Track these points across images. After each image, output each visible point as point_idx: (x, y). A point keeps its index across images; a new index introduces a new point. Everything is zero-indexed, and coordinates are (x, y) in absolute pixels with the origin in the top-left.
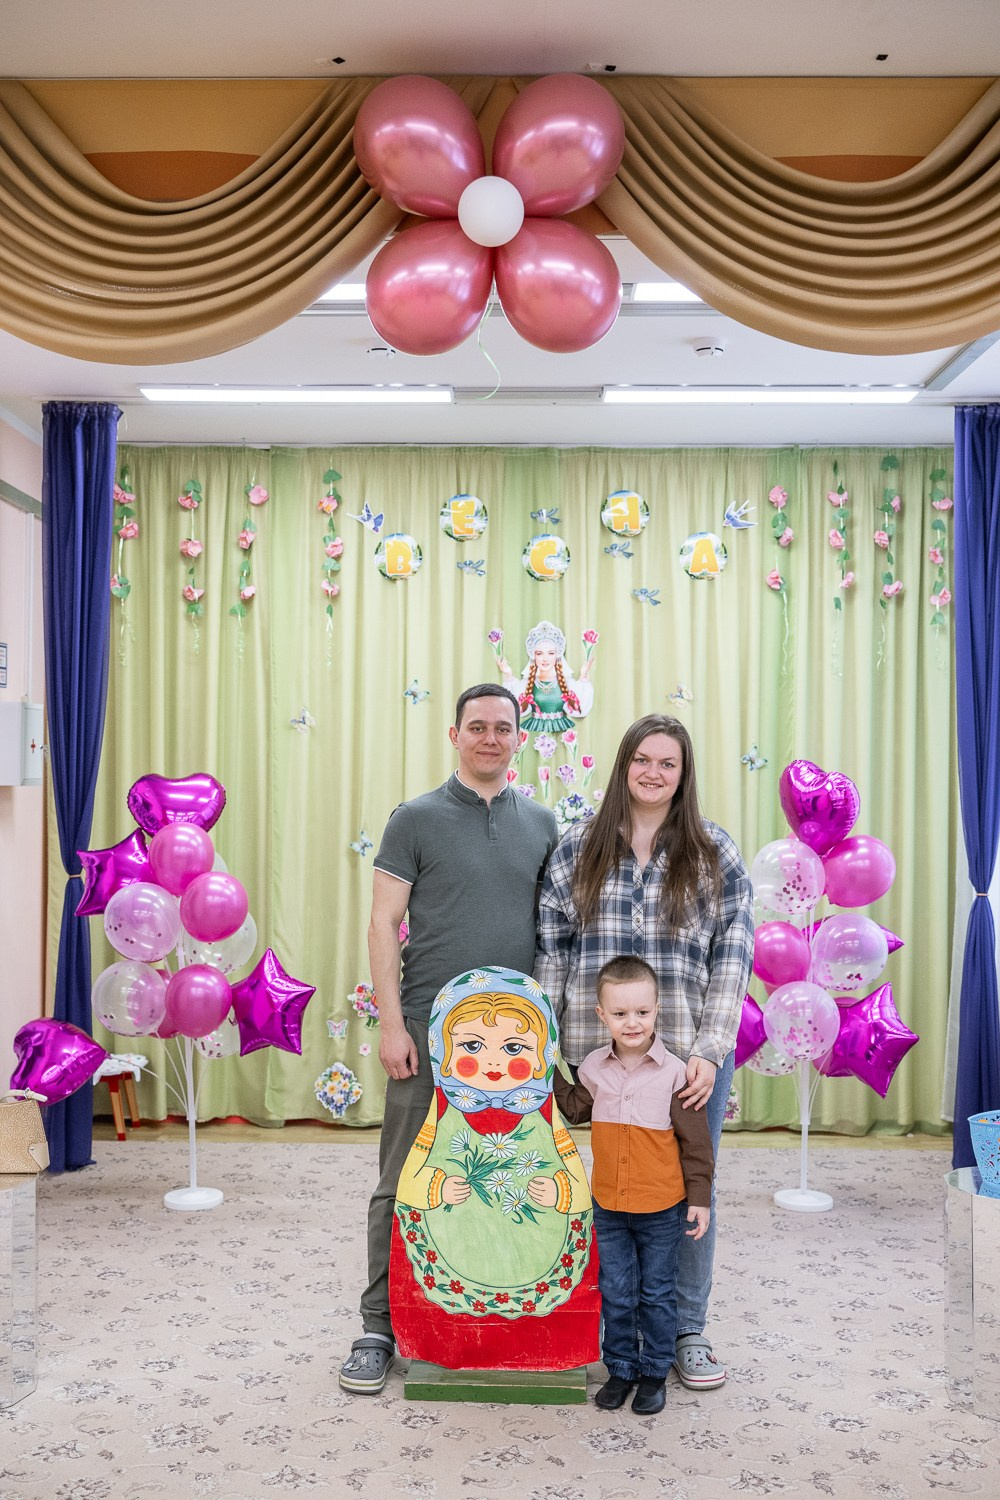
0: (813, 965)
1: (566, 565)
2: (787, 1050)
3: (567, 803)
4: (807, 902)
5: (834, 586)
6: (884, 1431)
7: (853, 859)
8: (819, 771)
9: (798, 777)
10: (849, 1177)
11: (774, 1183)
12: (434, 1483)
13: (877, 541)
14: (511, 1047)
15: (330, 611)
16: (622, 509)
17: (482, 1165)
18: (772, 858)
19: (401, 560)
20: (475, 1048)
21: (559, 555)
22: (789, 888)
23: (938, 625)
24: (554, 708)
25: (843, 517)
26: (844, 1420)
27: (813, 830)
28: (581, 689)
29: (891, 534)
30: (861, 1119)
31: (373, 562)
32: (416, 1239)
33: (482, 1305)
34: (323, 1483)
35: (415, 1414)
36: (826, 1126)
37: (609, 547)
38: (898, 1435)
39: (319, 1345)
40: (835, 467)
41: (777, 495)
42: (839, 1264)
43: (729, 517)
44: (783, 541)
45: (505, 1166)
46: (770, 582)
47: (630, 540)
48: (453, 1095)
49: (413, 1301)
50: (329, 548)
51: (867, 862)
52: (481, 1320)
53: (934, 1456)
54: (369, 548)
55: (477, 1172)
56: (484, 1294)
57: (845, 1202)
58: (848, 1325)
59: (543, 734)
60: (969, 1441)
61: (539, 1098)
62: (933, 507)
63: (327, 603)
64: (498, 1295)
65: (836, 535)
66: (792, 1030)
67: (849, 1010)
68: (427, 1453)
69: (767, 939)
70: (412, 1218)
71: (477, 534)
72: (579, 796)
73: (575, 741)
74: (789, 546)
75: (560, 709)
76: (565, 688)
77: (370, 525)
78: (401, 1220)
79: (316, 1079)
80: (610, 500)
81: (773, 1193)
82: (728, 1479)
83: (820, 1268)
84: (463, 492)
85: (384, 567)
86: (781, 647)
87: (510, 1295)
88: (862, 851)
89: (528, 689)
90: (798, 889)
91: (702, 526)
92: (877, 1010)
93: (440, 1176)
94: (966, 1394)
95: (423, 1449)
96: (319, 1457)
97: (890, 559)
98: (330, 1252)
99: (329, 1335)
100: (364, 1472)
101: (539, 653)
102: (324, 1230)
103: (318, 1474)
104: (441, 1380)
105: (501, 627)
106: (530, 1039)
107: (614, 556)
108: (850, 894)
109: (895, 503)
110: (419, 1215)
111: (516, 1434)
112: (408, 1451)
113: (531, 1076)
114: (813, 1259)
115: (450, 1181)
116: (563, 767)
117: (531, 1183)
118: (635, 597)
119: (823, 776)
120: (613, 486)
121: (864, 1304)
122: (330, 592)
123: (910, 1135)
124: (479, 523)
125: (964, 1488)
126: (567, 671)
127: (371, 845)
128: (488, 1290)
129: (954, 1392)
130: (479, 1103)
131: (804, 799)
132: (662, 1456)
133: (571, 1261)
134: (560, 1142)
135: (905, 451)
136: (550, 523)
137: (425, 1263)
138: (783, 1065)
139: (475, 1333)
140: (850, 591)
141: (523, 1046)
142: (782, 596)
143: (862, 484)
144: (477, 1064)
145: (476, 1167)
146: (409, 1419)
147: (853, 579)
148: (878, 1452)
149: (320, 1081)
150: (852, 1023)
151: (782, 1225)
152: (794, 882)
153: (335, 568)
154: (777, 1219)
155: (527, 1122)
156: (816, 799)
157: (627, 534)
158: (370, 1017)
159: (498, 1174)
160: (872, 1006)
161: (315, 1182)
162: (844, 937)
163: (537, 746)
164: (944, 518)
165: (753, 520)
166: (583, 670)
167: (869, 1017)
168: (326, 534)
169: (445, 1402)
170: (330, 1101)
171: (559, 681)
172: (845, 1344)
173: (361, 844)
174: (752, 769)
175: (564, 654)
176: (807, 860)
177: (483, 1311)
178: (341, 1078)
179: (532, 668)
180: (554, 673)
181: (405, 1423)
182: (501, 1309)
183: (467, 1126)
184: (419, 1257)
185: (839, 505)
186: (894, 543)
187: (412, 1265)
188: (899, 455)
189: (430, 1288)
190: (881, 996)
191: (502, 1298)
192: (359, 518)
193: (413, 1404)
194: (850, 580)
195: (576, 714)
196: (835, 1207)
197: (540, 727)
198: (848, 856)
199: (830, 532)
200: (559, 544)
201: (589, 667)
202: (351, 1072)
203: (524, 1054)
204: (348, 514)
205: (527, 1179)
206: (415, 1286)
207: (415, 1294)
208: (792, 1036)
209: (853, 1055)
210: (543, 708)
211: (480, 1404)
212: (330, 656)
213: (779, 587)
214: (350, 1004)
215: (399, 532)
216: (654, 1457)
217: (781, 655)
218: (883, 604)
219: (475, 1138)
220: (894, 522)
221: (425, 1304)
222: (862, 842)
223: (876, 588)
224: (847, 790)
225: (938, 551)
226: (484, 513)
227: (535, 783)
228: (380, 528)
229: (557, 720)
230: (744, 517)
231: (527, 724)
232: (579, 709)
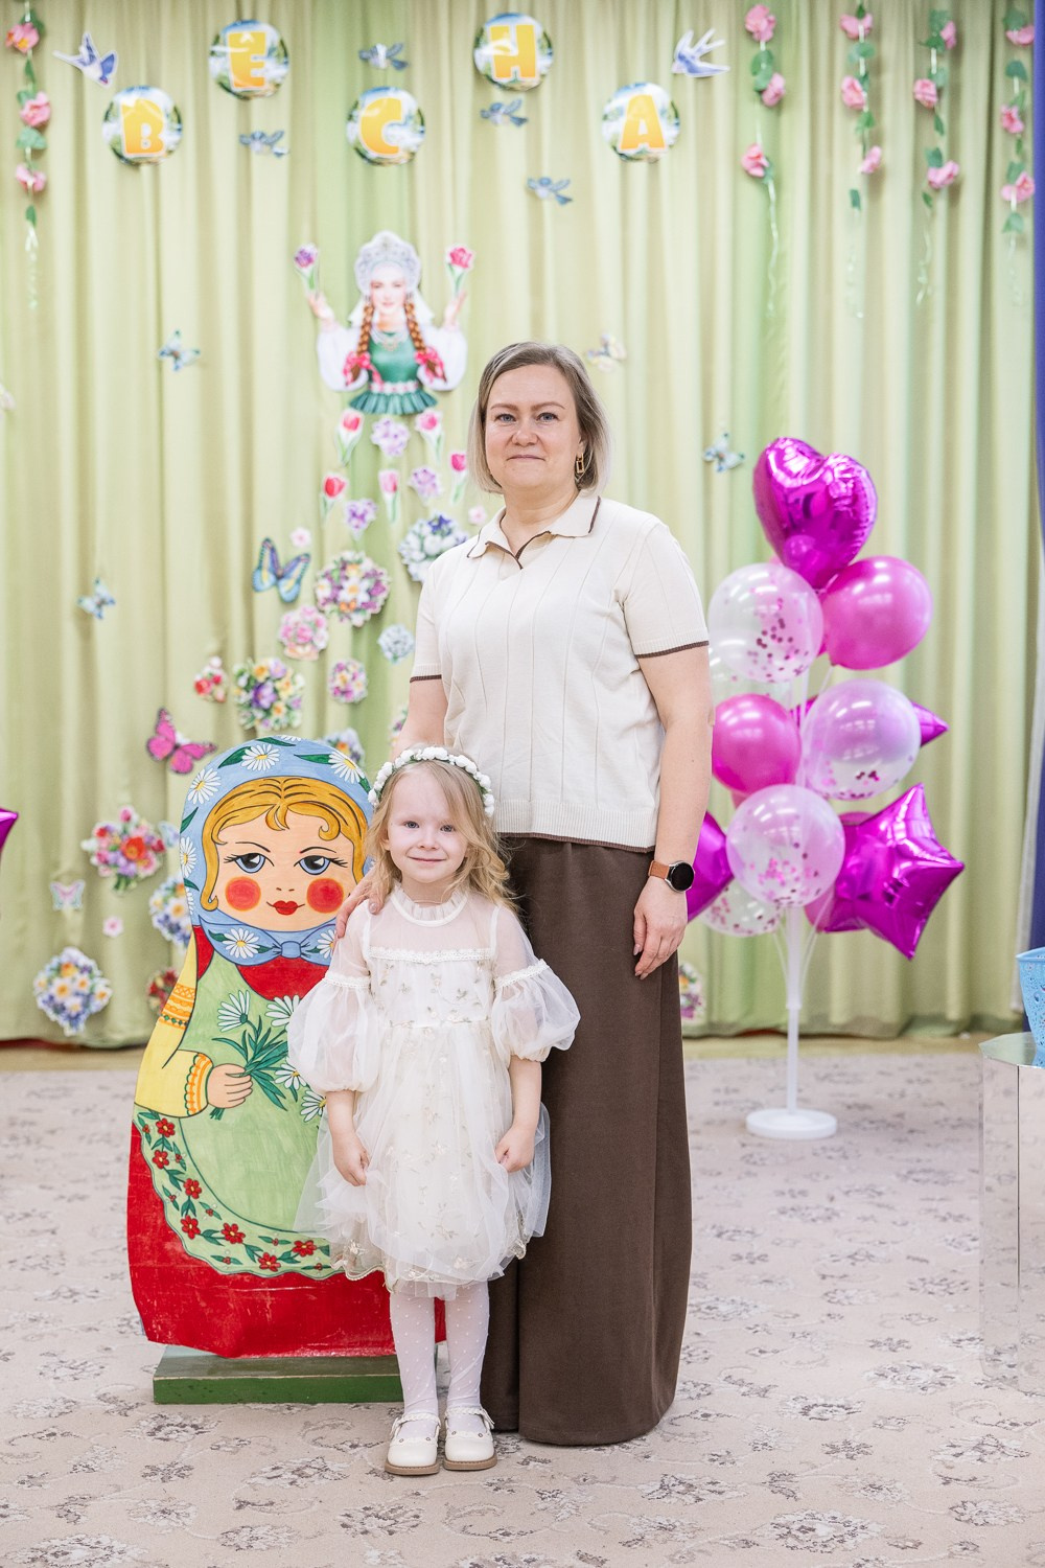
0: (806, 762)
1: (418, 139)
2: (763, 893)
3: (427, 530)
4: (795, 663)
5: (850, 171)
6: (881, 1417)
7: (868, 592)
8: (813, 454)
9: (781, 463)
10: (864, 1092)
11: (749, 1105)
12: (191, 1510)
13: (919, 97)
14: (311, 863)
15: (32, 216)
16: (505, 46)
17: (269, 1046)
18: (740, 593)
19: (146, 131)
20: (255, 865)
21: (405, 124)
22: (766, 640)
23: (1013, 234)
24: (403, 375)
25: (864, 55)
26: (824, 1405)
27: (804, 549)
28: (448, 344)
29: (940, 83)
30: (890, 1013)
31: (101, 135)
32: (167, 1163)
33: (273, 1259)
34: (19, 1517)
35: (168, 1421)
36: (835, 1026)
37: (487, 108)
38: (902, 1421)
39: (25, 1338)
41: (758, 21)
42: (837, 1206)
43: (681, 58)
44: (768, 96)
46: (747, 164)
47: (522, 96)
48: (221, 938)
49: (164, 1256)
50: (27, 111)
51: (888, 598)
52: (272, 1282)
53: (954, 1446)
54: (94, 113)
55: (262, 1057)
56: (276, 1242)
57: (857, 1125)
58: (842, 1284)
59: (385, 417)
60: (1007, 1424)
62: (1008, 41)
63: (27, 203)
64: (298, 1243)
65: (852, 86)
66: (772, 864)
67: (859, 830)
68: (183, 1472)
69: (733, 721)
70: (161, 1131)
71: (272, 88)
72: (446, 517)
73: (438, 429)
74: (778, 105)
75: (413, 376)
76: (420, 341)
77: (93, 72)
78: (143, 1134)
79: (36, 975)
80: (489, 29)
81: (746, 1115)
82: (640, 1487)
83: (809, 1211)
84: (247, 16)
85: (119, 143)
86: (766, 274)
87: (316, 1243)
88: (881, 579)
89: (361, 344)
90: (780, 640)
91: (639, 71)
92: (902, 826)
93: (203, 1065)
94: (1010, 1366)
95: (177, 1466)
96: (15, 1483)
97: (939, 127)
98: (50, 1216)
99: (41, 1325)
100: (83, 1500)
101: (376, 285)
102: (42, 1187)
103: (12, 1506)
104: (211, 1373)
105: (315, 241)
106: (342, 848)
107: (496, 123)
108: (863, 649)
109: (948, 33)
110: (171, 1126)
111: (323, 1442)
112: (154, 1470)
114: (800, 1201)
115: (220, 1072)
116: (419, 470)
118: (531, 191)
119: (818, 460)
120: (493, 6)
121: (869, 1257)
122: (30, 184)
123: (965, 1036)
124: (274, 70)
125: (991, 1485)
126: (423, 315)
127: (112, 602)
128: (282, 1236)
129: (991, 1363)
130: (262, 950)
131: (791, 499)
132: (544, 1462)
136: (392, 70)
137: (182, 1198)
138: (760, 917)
139: (263, 1304)
140: (875, 178)
141: (332, 860)
142: (765, 188)
144: (258, 890)
145: (259, 1050)
146: (159, 1428)
147: (880, 159)
148: (869, 1443)
149: (42, 978)
150: (866, 850)
151: (756, 1158)
152: (774, 629)
153: (39, 146)
154: (747, 1150)
156: (809, 497)
157: (516, 86)
158: (120, 876)
160: (894, 820)
161: (32, 1123)
162: (853, 716)
163: (379, 436)
164: (1025, 59)
165: (720, 67)
166: (450, 311)
167: (889, 836)
168: (22, 87)
169: (214, 1405)
170: (60, 1009)
171: (412, 331)
172: (835, 1309)
173: (97, 600)
174: (720, 469)
175: (419, 286)
176: (795, 595)
177: (274, 1269)
178: (76, 973)
179: (366, 309)
180: (402, 317)
181: (152, 1434)
182: (302, 1264)
183: (245, 986)
184: (173, 1190)
185: (858, 38)
186: (945, 100)
187: (161, 1204)
189: (192, 1237)
190: (909, 805)
191: (305, 1248)
192: (73, 59)
193: (167, 1410)
194: (875, 160)
195: (438, 384)
196: (839, 1131)
197: (381, 406)
198: (859, 588)
199: (843, 82)
200: (406, 102)
201: (459, 308)
202: (91, 963)
203: (332, 873)
204: (57, 54)
206: (167, 1234)
207: (168, 1246)
208: (771, 872)
209: (865, 897)
210: (386, 375)
211: (270, 1406)
212: (33, 291)
213: (762, 173)
214: (87, 855)
215: (143, 83)
216: (532, 1463)
217: (766, 286)
218: (927, 199)
219: (256, 1004)
220: (945, 65)
221: (184, 1261)
222: (879, 565)
223: (917, 172)
224: (856, 482)
225: (1015, 112)
226: (282, 52)
227: (375, 497)
228: (110, 77)
229: (408, 394)
230: (706, 57)
231: (359, 402)
232: (444, 378)
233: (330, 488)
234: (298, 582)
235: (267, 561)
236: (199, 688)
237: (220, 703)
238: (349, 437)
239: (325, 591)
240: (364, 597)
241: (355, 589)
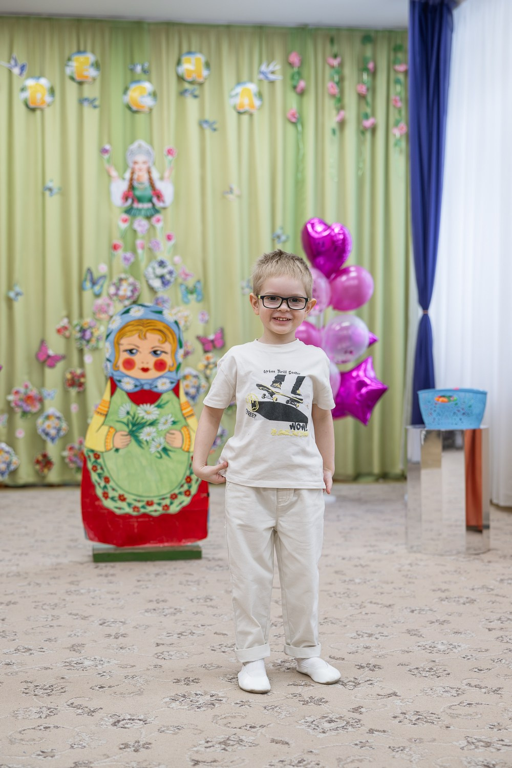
1: (153, 103)
3: (156, 265)
4: (319, 307)
5: (332, 120)
6: (372, 559)
7: (348, 279)
8: (325, 224)
9: (313, 228)
12: (120, 582)
13: (359, 91)
14: (155, 352)
16: (191, 65)
17: (137, 424)
19: (39, 96)
20: (133, 353)
21: (148, 96)
23: (398, 148)
24: (147, 200)
25: (337, 74)
27: (323, 261)
28: (166, 188)
29: (368, 86)
31: (19, 97)
32: (97, 470)
33: (138, 508)
37: (182, 91)
40: (332, 41)
41: (294, 58)
43: (262, 73)
44: (299, 89)
45: (152, 424)
46: (289, 117)
47: (196, 87)
48: (120, 381)
49: (95, 507)
51: (356, 282)
52: (137, 517)
54: (16, 89)
55: (135, 427)
56: (139, 501)
59: (139, 218)
61: (172, 383)
62: (395, 70)
64: (147, 501)
65: (332, 87)
68: (112, 575)
70: (95, 457)
71: (92, 80)
72: (164, 260)
73: (161, 223)
74: (302, 93)
75: (150, 200)
76: (154, 187)
77: (16, 71)
78: (88, 458)
80: (184, 59)
84: (82, 49)
85: (27, 101)
87: (155, 501)
88: (353, 274)
89: (129, 187)
91: (245, 77)
92: (363, 373)
93: (113, 431)
97: (367, 103)
101: (135, 163)
105: (110, 142)
106: (167, 347)
107: (186, 97)
108: (346, 302)
109: (371, 65)
110: (99, 456)
111: (163, 569)
112: (101, 575)
113: (167, 370)
115: (118, 434)
116: (153, 241)
117: (168, 435)
118: (200, 125)
119: (328, 227)
120: (185, 49)
123: (381, 481)
124: (92, 73)
126: (155, 175)
127: (22, 294)
128: (141, 499)
131: (317, 243)
133: (191, 480)
134: (185, 409)
135: (377, 31)
136: (143, 73)
137: (103, 484)
139: (133, 525)
140: (342, 124)
141: (163, 352)
142: (297, 127)
143: (349, 54)
144: (135, 363)
145: (134, 425)
147: (344, 116)
150: (348, 383)
155: (165, 397)
156: (325, 242)
157: (194, 82)
158: (24, 412)
159: (147, 429)
160: (359, 371)
163: (136, 226)
164: (401, 77)
165: (278, 77)
166: (166, 174)
167: (357, 378)
171: (151, 182)
173: (15, 293)
174: (279, 242)
175: (154, 164)
176: (321, 280)
177: (138, 512)
178: (4, 454)
179: (131, 173)
180: (146, 176)
182: (149, 510)
183: (128, 400)
184: (99, 480)
185: (334, 67)
186: (370, 93)
187: (95, 486)
188: (373, 34)
189: (106, 499)
190: (365, 366)
191: (150, 504)
192: (9, 65)
194: (342, 117)
195: (161, 204)
197: (137, 213)
198: (344, 278)
199: (329, 84)
200: (148, 87)
201: (170, 173)
202: (10, 450)
203: (163, 357)
205: (165, 432)
206: (97, 499)
207: (97, 503)
210: (139, 200)
213: (296, 121)
214: (9, 403)
215: (37, 75)
217: (297, 166)
218: (363, 133)
219: (133, 408)
220: (370, 79)
221: (103, 509)
222: (352, 269)
223: (359, 122)
224: (344, 234)
225: (398, 98)
226: (96, 65)
227: (134, 251)
228: (25, 73)
229: (148, 209)
230: (273, 73)
231: (129, 211)
232: (163, 201)
233: (115, 247)
234: (102, 286)
235: (89, 277)
236: (59, 331)
237: (68, 338)
238: (124, 226)
239: (112, 290)
240: (129, 294)
241: (125, 290)
